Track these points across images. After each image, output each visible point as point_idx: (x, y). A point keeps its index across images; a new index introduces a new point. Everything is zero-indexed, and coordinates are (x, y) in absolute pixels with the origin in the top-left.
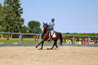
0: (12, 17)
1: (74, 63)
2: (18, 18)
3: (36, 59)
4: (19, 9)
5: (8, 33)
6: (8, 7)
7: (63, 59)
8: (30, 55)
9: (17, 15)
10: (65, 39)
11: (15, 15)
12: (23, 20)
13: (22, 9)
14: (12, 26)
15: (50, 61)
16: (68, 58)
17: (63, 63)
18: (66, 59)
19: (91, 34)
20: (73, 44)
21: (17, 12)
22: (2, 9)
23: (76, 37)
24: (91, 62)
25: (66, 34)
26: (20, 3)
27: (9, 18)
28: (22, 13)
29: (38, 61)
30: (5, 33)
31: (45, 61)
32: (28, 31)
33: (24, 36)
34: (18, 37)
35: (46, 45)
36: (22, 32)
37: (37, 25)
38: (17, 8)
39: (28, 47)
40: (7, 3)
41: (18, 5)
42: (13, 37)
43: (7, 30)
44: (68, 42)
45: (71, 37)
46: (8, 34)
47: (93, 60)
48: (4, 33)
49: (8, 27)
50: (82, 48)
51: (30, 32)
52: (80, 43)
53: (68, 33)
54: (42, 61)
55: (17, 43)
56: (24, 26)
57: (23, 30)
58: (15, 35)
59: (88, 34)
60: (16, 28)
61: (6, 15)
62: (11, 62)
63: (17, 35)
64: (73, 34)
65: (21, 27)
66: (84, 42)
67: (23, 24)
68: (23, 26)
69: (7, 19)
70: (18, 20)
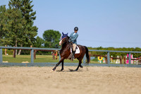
0: (20, 25)
1: (109, 91)
2: (29, 26)
3: (55, 85)
4: (30, 13)
5: (14, 47)
6: (14, 10)
7: (94, 85)
8: (46, 79)
9: (28, 22)
10: (97, 56)
11: (25, 21)
12: (36, 30)
13: (35, 13)
14: (21, 37)
15: (74, 88)
16: (101, 84)
17: (92, 90)
18: (98, 85)
19: (133, 49)
20: (107, 64)
21: (27, 18)
22: (6, 13)
23: (111, 54)
24: (133, 89)
25: (98, 49)
26: (31, 4)
27: (16, 27)
28: (34, 19)
29: (57, 87)
30: (11, 47)
31: (67, 88)
32: (43, 45)
33: (37, 52)
34: (29, 54)
35: (69, 65)
36: (35, 46)
37: (56, 36)
38: (28, 12)
39: (43, 68)
40: (14, 4)
41: (29, 8)
42: (22, 54)
43: (13, 44)
44: (101, 60)
45: (105, 53)
46: (15, 50)
47: (137, 86)
48: (9, 47)
49: (14, 39)
50: (120, 69)
51: (46, 45)
52: (118, 62)
53: (101, 48)
54: (64, 88)
55: (27, 62)
56: (38, 37)
57: (37, 43)
58: (25, 50)
59: (129, 49)
60: (27, 41)
61: (12, 21)
62: (19, 90)
63: (27, 50)
64: (107, 49)
65: (33, 39)
66: (123, 60)
67: (36, 34)
68: (35, 37)
69: (13, 28)
70: (29, 29)
